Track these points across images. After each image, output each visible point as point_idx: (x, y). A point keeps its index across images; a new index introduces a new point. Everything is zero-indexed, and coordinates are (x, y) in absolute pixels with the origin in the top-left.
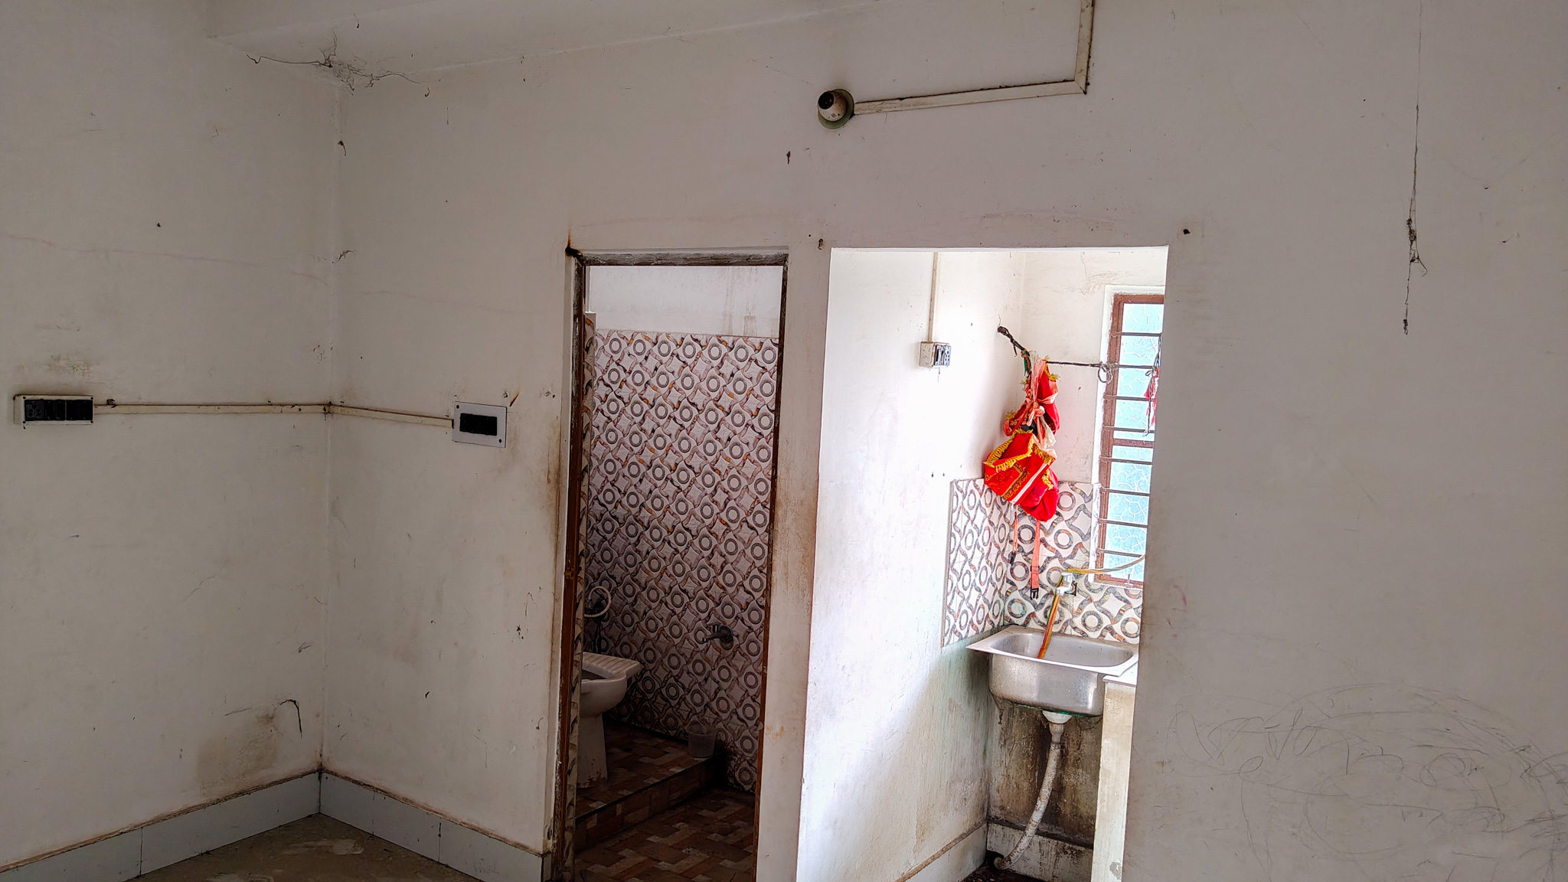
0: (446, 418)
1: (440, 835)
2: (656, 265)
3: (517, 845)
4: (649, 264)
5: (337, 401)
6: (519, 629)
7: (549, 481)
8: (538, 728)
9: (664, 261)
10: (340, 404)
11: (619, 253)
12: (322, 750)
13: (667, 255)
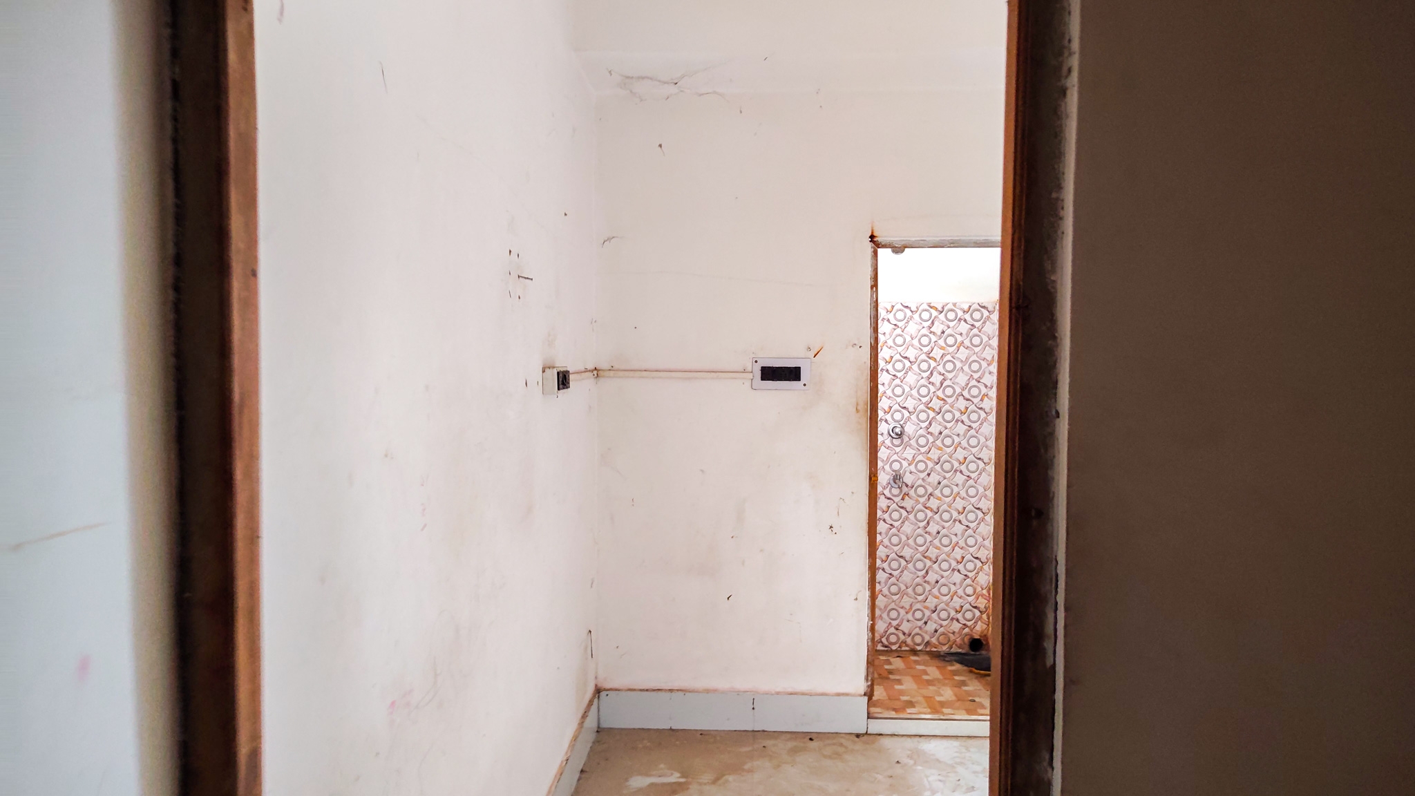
0: (744, 371)
1: (753, 709)
2: (949, 247)
3: (839, 695)
4: (943, 247)
5: (604, 365)
6: (831, 527)
7: (857, 411)
8: (856, 599)
9: (956, 245)
10: (610, 368)
11: (914, 239)
12: (596, 672)
13: (960, 240)
